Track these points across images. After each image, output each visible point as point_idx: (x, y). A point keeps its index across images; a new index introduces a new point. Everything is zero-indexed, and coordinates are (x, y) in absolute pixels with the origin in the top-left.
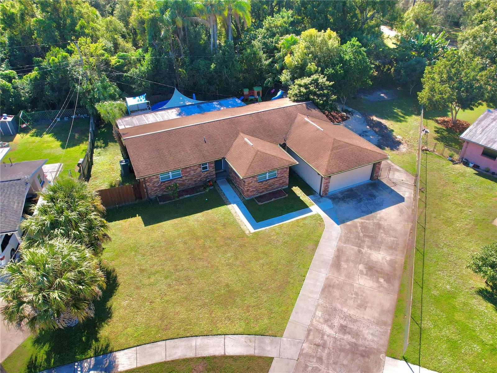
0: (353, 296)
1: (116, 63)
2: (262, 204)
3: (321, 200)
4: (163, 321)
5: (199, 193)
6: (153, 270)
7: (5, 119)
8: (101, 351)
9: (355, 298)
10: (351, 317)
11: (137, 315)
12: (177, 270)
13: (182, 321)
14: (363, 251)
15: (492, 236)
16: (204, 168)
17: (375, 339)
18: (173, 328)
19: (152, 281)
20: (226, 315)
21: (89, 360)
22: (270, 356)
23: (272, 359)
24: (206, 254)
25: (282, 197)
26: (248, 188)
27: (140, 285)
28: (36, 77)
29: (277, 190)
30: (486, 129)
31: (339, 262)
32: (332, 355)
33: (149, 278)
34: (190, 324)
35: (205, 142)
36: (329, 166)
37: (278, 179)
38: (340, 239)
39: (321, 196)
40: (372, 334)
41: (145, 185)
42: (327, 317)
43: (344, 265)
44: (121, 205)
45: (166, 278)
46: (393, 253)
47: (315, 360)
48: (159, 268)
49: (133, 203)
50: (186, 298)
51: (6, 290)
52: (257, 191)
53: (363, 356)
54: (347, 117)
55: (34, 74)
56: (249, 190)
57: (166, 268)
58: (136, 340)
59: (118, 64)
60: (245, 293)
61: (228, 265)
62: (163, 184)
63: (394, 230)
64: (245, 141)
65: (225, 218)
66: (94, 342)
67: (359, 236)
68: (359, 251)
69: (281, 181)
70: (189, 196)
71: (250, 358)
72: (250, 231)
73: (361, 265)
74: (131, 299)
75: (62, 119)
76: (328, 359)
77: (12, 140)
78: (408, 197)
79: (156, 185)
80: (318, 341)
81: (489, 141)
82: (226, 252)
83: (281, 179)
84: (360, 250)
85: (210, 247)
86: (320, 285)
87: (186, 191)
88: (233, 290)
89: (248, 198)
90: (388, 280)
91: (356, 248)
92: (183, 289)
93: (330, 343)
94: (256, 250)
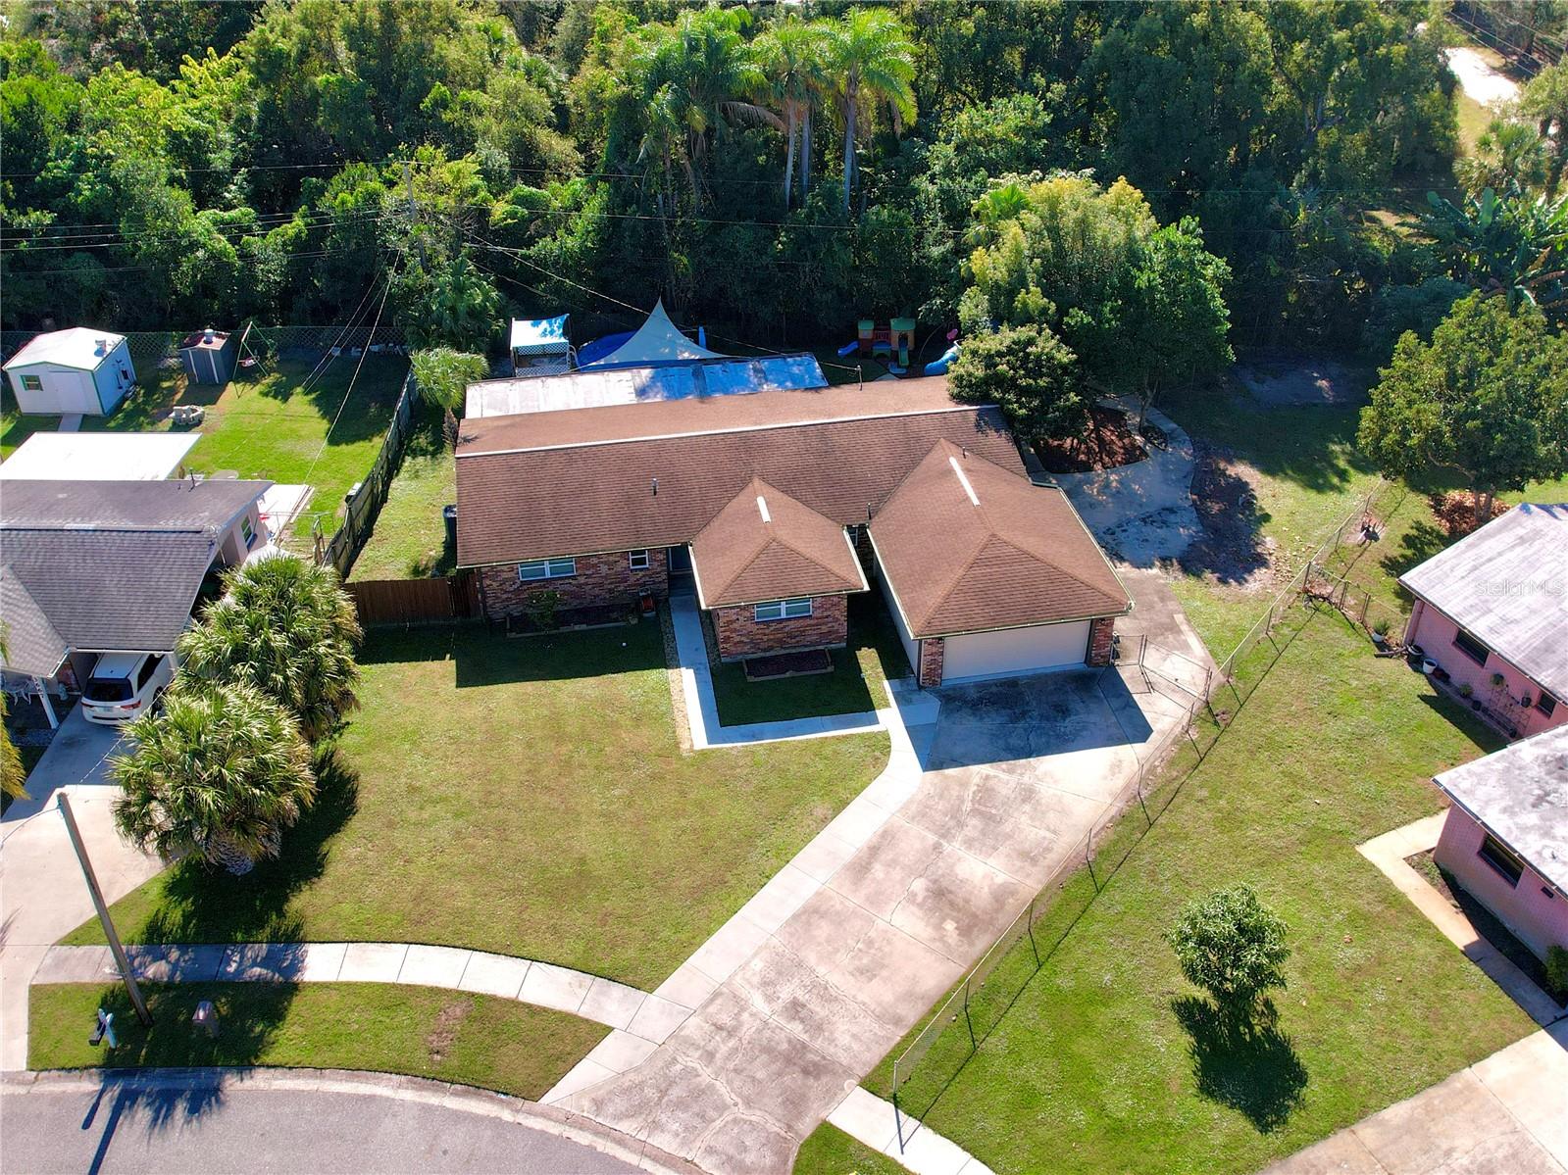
0: (860, 945)
1: (505, 219)
2: (756, 680)
3: (915, 697)
4: (418, 905)
5: (611, 625)
6: (435, 794)
7: (208, 342)
8: (283, 935)
9: (860, 950)
10: (826, 988)
11: (371, 881)
12: (486, 804)
13: (457, 913)
14: (947, 847)
15: (1325, 881)
16: (635, 562)
17: (856, 1046)
18: (433, 923)
19: (426, 816)
20: (552, 922)
21: (257, 946)
22: (606, 1023)
23: (610, 1029)
24: (564, 781)
25: (818, 672)
26: (728, 633)
27: (398, 819)
28: (298, 236)
29: (812, 649)
30: (1482, 568)
31: (869, 863)
32: (740, 1055)
33: (421, 808)
34: (469, 924)
35: (655, 493)
36: (940, 610)
37: (812, 622)
38: (905, 807)
39: (921, 688)
40: (854, 1036)
41: (481, 584)
42: (772, 975)
43: (878, 870)
44: (417, 624)
45: (457, 815)
46: (1022, 868)
47: (697, 1054)
48: (450, 792)
49: (447, 623)
50: (482, 868)
51: (127, 768)
52: (754, 644)
53: (806, 1072)
54: (1144, 453)
55: (297, 225)
56: (729, 637)
57: (465, 795)
58: (351, 930)
59: (509, 221)
60: (614, 886)
61: (605, 816)
62: (525, 587)
63: (1064, 812)
64: (757, 505)
65: (647, 702)
66: (274, 917)
67: (959, 809)
68: (937, 847)
69: (823, 627)
70: (584, 627)
71: (566, 1018)
72: (692, 746)
73: (922, 879)
74: (370, 846)
75: (346, 350)
76: (728, 1058)
77: (213, 401)
78: (1162, 732)
79: (507, 587)
80: (725, 1019)
81: (1472, 606)
82: (613, 783)
83: (825, 624)
84: (941, 844)
85: (582, 766)
86: (795, 904)
87: (585, 614)
88: (591, 872)
89: (728, 660)
90: (965, 931)
91: (932, 838)
92: (485, 847)
93: (749, 1028)
94: (683, 794)
